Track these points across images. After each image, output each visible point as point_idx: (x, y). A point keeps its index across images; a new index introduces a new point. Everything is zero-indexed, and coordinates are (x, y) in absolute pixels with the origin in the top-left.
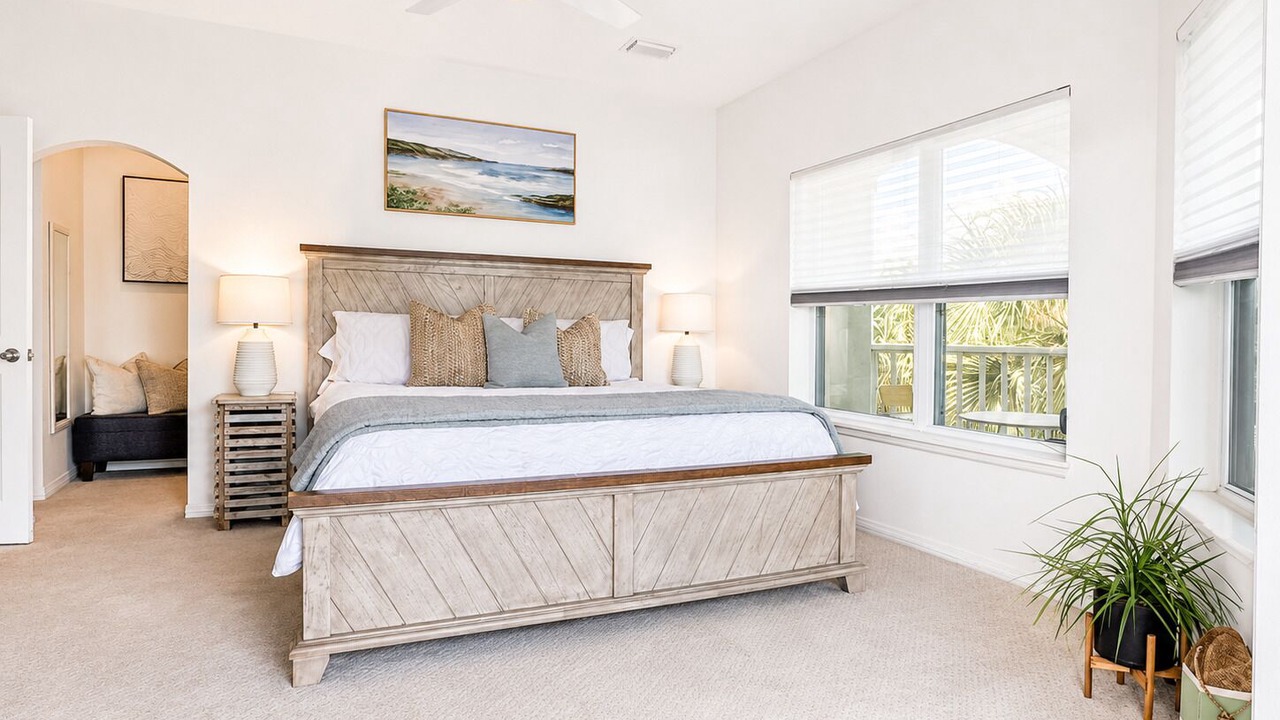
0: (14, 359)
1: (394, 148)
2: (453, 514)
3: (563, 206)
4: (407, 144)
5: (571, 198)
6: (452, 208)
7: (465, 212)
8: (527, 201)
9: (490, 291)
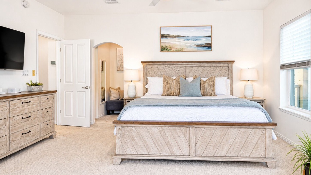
0: (87, 88)
1: (163, 36)
2: (148, 128)
3: (209, 46)
4: (166, 35)
5: (211, 44)
6: (177, 50)
7: (180, 51)
8: (198, 46)
9: (187, 71)
